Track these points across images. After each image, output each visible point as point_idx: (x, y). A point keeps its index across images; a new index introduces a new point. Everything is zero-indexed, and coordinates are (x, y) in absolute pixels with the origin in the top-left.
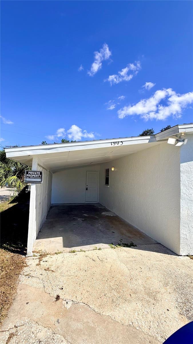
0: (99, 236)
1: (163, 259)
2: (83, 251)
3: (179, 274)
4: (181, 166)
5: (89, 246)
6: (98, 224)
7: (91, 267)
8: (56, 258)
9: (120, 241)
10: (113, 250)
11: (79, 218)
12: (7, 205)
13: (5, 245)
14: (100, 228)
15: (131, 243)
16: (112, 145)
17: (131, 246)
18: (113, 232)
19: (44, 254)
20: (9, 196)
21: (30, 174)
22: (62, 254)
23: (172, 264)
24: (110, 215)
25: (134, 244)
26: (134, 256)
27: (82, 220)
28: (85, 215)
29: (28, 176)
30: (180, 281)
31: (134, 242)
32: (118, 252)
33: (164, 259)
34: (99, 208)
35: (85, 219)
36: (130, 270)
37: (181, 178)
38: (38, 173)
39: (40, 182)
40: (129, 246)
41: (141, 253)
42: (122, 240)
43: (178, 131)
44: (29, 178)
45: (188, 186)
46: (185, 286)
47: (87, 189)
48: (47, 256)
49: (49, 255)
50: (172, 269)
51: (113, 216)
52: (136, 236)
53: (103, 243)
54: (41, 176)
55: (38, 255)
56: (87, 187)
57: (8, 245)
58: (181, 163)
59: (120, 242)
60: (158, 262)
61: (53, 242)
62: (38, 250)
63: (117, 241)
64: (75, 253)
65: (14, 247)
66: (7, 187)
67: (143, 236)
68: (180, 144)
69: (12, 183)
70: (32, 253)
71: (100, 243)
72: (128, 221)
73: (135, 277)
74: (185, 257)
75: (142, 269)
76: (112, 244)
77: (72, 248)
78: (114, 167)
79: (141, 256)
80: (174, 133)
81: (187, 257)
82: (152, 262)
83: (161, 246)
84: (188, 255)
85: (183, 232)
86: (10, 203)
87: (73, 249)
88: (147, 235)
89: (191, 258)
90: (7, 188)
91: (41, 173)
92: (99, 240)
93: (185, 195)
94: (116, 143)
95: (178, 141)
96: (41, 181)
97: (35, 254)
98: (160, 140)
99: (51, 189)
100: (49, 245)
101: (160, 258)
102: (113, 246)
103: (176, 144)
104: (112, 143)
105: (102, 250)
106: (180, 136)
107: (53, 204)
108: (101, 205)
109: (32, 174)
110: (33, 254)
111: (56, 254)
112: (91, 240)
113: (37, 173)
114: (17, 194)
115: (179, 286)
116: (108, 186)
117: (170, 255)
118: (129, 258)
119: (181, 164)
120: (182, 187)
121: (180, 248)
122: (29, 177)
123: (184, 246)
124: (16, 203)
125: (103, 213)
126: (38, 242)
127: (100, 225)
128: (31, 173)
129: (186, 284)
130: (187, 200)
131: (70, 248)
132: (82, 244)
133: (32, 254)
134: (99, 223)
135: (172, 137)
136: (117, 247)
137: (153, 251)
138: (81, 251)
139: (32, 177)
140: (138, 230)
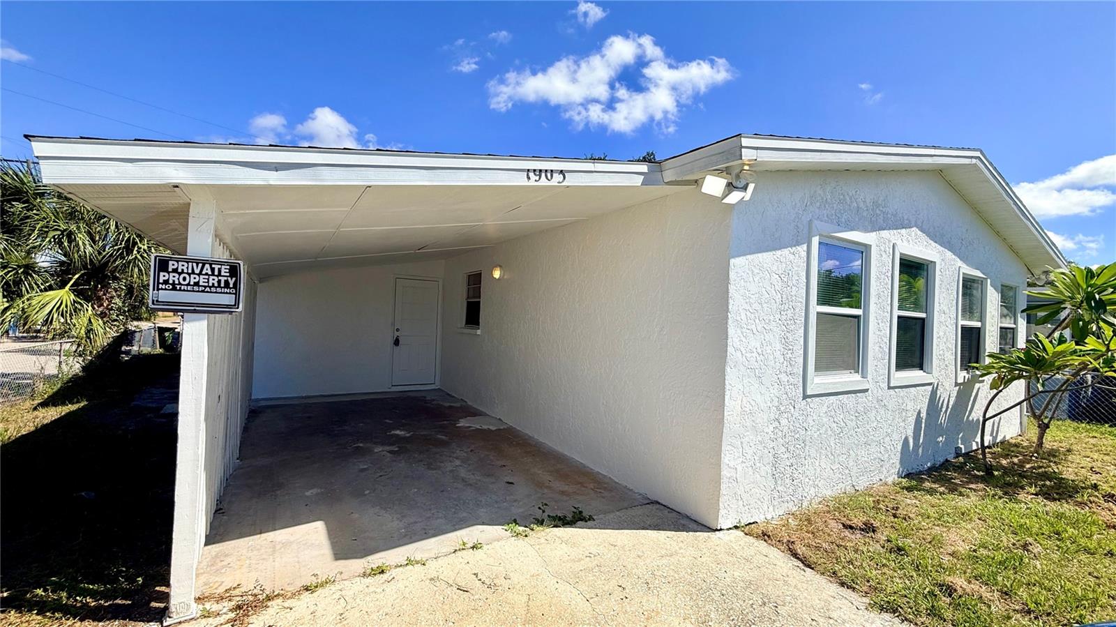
0: (464, 503)
1: (677, 548)
2: (417, 562)
3: (729, 586)
4: (733, 267)
5: (433, 540)
6: (450, 461)
7: (457, 617)
8: (312, 608)
9: (540, 508)
10: (521, 543)
11: (375, 443)
12: (30, 416)
13: (40, 592)
14: (463, 473)
15: (575, 510)
16: (529, 178)
17: (577, 521)
18: (508, 483)
19: (251, 598)
20: (32, 376)
21: (175, 271)
22: (332, 587)
23: (703, 559)
24: (485, 427)
25: (585, 514)
26: (593, 550)
27: (390, 452)
28: (398, 432)
29: (166, 282)
30: (737, 606)
31: (581, 507)
32: (538, 547)
33: (680, 548)
34: (445, 407)
35: (402, 448)
36: (591, 601)
37: (731, 301)
38: (220, 270)
39: (228, 306)
40: (571, 521)
41: (612, 540)
42: (546, 505)
43: (738, 154)
44: (174, 289)
45: (745, 326)
46: (750, 617)
47: (397, 342)
48: (269, 604)
49: (279, 601)
50: (708, 574)
51: (496, 430)
52: (584, 487)
53: (483, 524)
54: (235, 284)
55: (225, 610)
56: (397, 334)
57: (57, 588)
58: (733, 257)
59: (539, 514)
60: (664, 561)
61: (286, 544)
62: (221, 590)
63: (530, 513)
64: (385, 576)
65: (93, 594)
66: (18, 339)
67: (605, 486)
68: (735, 197)
69: (48, 321)
70: (194, 605)
71: (472, 525)
72: (547, 443)
73: (613, 621)
74: (731, 531)
75: (627, 591)
76: (517, 524)
77: (370, 558)
78: (500, 266)
79: (613, 547)
80: (728, 159)
81: (734, 531)
82: (648, 561)
83: (661, 510)
84: (738, 525)
85: (728, 462)
86: (44, 404)
87: (376, 560)
88: (616, 482)
89: (746, 534)
90: (15, 341)
91: (234, 271)
92: (465, 514)
93: (739, 354)
94: (543, 175)
95: (731, 187)
96: (237, 305)
97: (208, 606)
98: (676, 181)
99: (250, 343)
100: (271, 560)
101: (668, 548)
102: (521, 529)
103: (725, 196)
104: (531, 174)
105: (485, 547)
106: (738, 171)
107: (258, 400)
108: (448, 394)
109: (189, 274)
110: (201, 607)
111: (307, 589)
112: (437, 519)
113: (213, 270)
114: (78, 366)
115: (737, 620)
116: (479, 332)
117: (691, 533)
118: (580, 560)
119: (732, 261)
120: (731, 331)
121: (719, 509)
122: (174, 284)
123: (728, 502)
124: (78, 402)
125: (462, 423)
126: (216, 556)
127: (458, 462)
128: (182, 266)
129: (752, 611)
130: (742, 368)
131: (363, 560)
132: (406, 536)
133: (195, 609)
134: (455, 455)
135: (719, 172)
136: (532, 530)
137: (644, 528)
138: (410, 562)
139: (188, 284)
140: (584, 466)
